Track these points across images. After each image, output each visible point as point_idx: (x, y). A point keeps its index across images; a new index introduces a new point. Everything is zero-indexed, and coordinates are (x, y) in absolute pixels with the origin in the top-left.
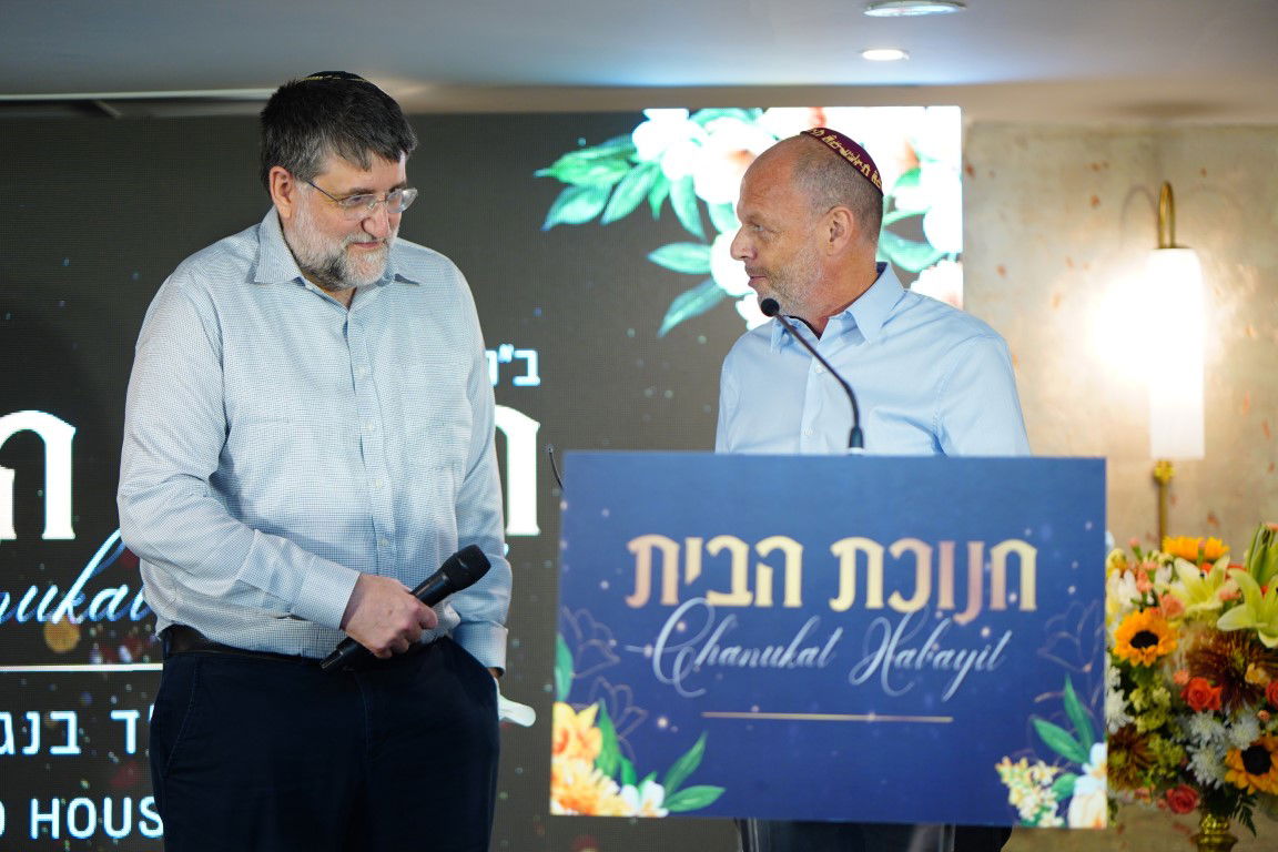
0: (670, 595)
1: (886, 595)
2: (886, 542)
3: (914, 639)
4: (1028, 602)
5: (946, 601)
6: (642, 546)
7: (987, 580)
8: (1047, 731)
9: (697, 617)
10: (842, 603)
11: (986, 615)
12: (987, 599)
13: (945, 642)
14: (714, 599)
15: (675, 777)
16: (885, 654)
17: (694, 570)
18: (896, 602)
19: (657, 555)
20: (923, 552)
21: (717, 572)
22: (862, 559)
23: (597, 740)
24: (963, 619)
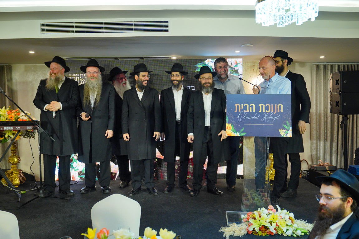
0: (239, 111)
2: (265, 104)
3: (269, 115)
4: (282, 111)
5: (272, 111)
6: (236, 105)
7: (277, 108)
8: (285, 126)
9: (243, 113)
10: (260, 111)
11: (277, 113)
12: (277, 111)
13: (272, 116)
14: (245, 111)
15: (241, 132)
16: (265, 117)
17: (242, 108)
18: (266, 111)
19: (238, 106)
20: (269, 106)
21: (245, 108)
22: (262, 106)
23: (231, 128)
24: (274, 113)
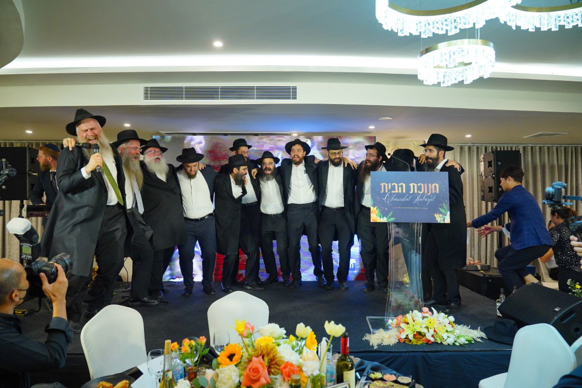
0: (387, 192)
1: (417, 191)
2: (417, 184)
3: (422, 197)
4: (438, 192)
5: (426, 192)
6: (382, 184)
7: (432, 189)
8: (441, 210)
9: (391, 194)
10: (412, 192)
11: (432, 194)
12: (432, 191)
13: (427, 197)
14: (393, 192)
15: (388, 217)
16: (418, 199)
17: (390, 188)
18: (419, 192)
19: (384, 185)
20: (422, 185)
21: (393, 188)
22: (414, 186)
23: (377, 212)
24: (429, 194)
